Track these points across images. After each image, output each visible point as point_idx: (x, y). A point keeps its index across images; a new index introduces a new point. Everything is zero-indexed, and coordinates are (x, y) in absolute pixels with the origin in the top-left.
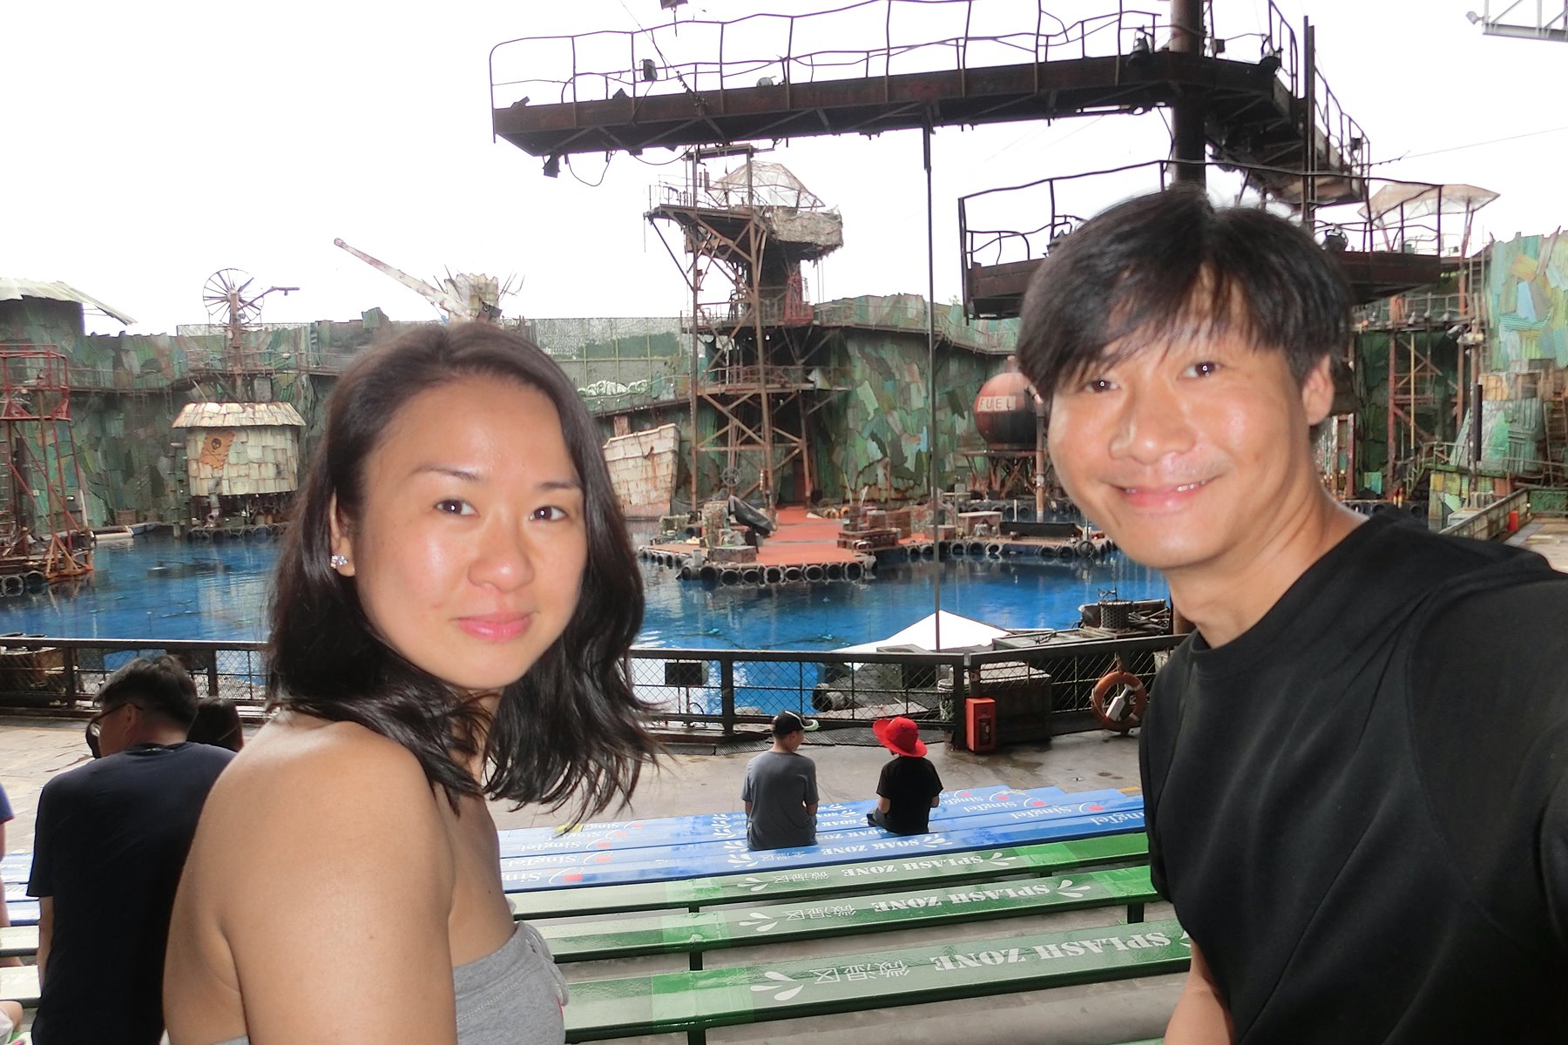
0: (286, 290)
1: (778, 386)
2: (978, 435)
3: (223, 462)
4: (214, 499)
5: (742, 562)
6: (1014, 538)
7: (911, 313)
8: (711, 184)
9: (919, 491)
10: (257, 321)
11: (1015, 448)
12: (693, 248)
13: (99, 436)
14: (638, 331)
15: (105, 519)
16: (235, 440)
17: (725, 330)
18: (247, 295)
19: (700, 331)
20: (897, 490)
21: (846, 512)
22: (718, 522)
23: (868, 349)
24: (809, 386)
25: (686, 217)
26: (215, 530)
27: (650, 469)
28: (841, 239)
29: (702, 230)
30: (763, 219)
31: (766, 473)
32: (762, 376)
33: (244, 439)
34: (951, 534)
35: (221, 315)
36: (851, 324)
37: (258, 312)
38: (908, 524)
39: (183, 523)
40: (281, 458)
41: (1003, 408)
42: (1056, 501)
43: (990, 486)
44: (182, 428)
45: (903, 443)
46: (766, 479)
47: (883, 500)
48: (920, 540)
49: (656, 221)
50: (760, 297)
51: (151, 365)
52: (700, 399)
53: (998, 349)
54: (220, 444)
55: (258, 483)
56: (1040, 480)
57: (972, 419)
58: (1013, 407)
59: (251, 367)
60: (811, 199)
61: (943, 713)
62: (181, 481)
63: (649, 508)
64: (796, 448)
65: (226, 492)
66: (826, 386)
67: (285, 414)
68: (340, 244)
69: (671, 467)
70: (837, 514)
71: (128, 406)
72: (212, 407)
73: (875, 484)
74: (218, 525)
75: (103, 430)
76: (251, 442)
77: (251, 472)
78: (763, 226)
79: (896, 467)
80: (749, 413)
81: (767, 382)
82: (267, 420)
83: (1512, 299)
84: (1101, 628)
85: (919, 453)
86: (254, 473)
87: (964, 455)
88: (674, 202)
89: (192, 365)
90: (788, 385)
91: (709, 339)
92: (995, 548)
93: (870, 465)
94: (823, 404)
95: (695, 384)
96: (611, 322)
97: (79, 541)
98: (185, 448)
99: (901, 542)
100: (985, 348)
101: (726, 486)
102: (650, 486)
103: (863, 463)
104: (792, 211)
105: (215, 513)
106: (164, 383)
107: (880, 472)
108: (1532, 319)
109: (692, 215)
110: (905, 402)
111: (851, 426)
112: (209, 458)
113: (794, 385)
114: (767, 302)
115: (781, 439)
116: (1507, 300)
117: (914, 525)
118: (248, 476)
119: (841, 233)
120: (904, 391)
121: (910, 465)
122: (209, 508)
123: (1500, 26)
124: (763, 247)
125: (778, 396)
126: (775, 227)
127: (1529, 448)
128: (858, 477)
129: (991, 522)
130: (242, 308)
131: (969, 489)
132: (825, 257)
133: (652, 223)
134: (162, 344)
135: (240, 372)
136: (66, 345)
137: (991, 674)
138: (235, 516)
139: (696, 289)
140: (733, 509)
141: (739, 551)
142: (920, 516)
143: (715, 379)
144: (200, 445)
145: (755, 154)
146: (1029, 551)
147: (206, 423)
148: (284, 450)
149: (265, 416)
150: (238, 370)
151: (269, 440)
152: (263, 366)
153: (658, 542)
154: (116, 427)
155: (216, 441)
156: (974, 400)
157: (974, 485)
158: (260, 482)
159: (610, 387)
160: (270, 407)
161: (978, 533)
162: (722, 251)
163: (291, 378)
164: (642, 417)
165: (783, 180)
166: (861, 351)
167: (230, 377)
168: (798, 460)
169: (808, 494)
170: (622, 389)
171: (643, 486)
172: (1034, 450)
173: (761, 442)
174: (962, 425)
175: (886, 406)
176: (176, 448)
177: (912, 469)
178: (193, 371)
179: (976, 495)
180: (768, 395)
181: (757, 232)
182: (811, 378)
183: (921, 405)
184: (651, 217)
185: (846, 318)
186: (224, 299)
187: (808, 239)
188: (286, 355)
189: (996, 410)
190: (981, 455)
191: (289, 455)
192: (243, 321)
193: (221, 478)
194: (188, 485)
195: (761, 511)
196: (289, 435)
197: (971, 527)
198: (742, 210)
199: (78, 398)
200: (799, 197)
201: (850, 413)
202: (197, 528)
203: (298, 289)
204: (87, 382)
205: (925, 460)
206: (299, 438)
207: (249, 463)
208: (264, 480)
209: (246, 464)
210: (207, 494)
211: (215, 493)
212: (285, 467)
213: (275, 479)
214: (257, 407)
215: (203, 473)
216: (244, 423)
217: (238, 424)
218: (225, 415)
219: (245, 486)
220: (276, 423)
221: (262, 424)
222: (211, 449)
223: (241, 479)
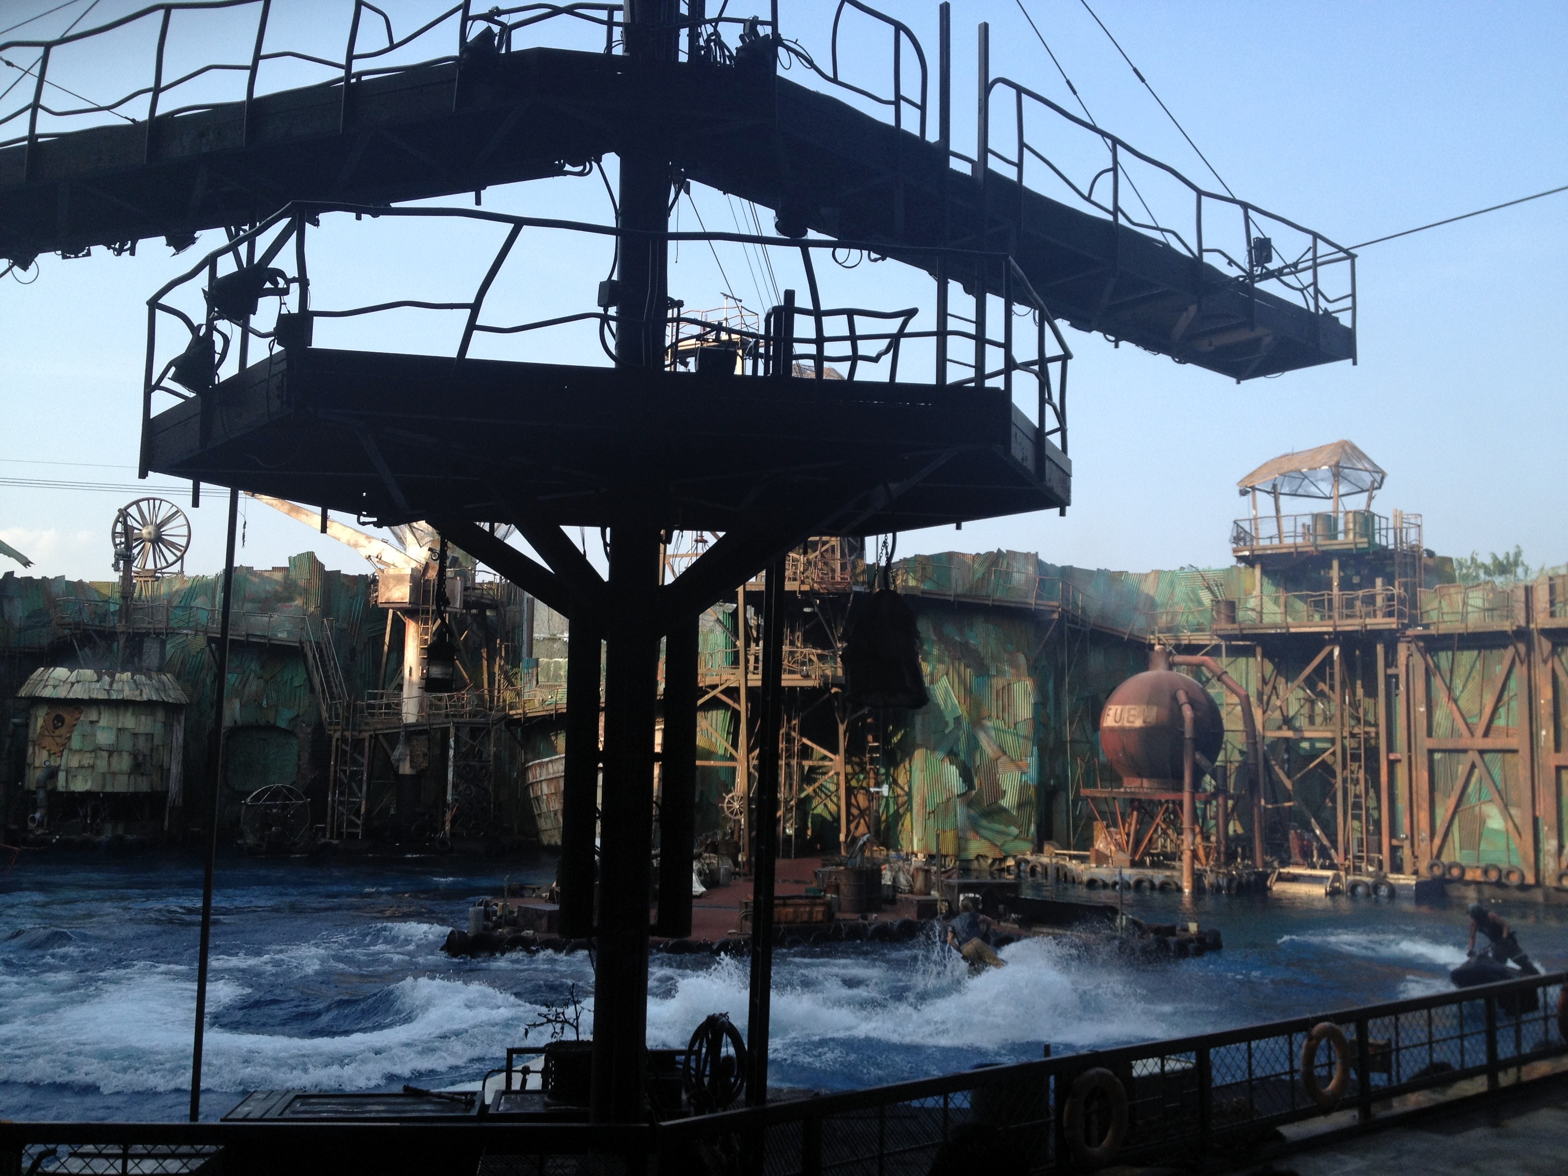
3: (65, 745)
4: (41, 795)
16: (82, 718)
23: (949, 630)
33: (94, 717)
40: (142, 743)
44: (26, 698)
54: (63, 724)
55: (105, 778)
64: (830, 768)
65: (60, 786)
72: (61, 672)
76: (103, 722)
77: (98, 762)
79: (983, 803)
82: (128, 693)
86: (102, 764)
105: (43, 814)
112: (47, 742)
118: (92, 767)
122: (34, 806)
144: (41, 722)
147: (48, 693)
148: (150, 736)
149: (126, 688)
151: (129, 721)
155: (59, 719)
158: (108, 776)
160: (137, 677)
166: (939, 632)
176: (16, 726)
191: (156, 742)
193: (57, 769)
196: (160, 715)
206: (179, 722)
207: (97, 749)
208: (114, 774)
209: (93, 751)
210: (38, 787)
211: (44, 787)
212: (148, 758)
213: (130, 774)
214: (118, 675)
215: (40, 758)
216: (95, 696)
217: (86, 697)
218: (73, 684)
219: (86, 781)
220: (138, 699)
221: (120, 697)
222: (51, 729)
223: (84, 770)
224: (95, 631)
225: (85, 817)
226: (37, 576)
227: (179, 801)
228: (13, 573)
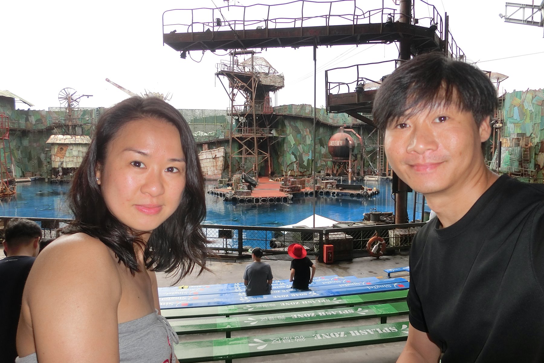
0: (88, 96)
1: (261, 135)
2: (329, 154)
3: (64, 156)
4: (60, 169)
5: (246, 196)
6: (341, 190)
7: (307, 111)
8: (239, 64)
9: (308, 173)
10: (77, 107)
11: (342, 159)
12: (232, 86)
13: (20, 145)
14: (212, 114)
15: (21, 175)
16: (68, 148)
17: (242, 115)
18: (74, 97)
19: (234, 115)
20: (301, 172)
21: (283, 179)
22: (238, 182)
23: (292, 123)
24: (271, 135)
25: (230, 75)
26: (60, 180)
27: (215, 163)
28: (283, 84)
29: (235, 80)
30: (257, 77)
31: (255, 165)
32: (255, 131)
33: (72, 148)
34: (319, 188)
35: (65, 104)
36: (286, 114)
37: (78, 103)
38: (304, 184)
39: (49, 177)
41: (338, 145)
42: (356, 177)
43: (333, 172)
44: (49, 143)
45: (303, 156)
46: (255, 167)
47: (296, 175)
48: (308, 190)
49: (220, 76)
50: (255, 104)
51: (39, 121)
52: (233, 138)
53: (337, 124)
54: (63, 149)
55: (76, 164)
56: (350, 170)
57: (327, 148)
58: (341, 145)
59: (75, 123)
60: (274, 70)
61: (315, 249)
62: (49, 162)
63: (214, 176)
64: (266, 157)
65: (65, 166)
66: (277, 136)
67: (86, 140)
68: (108, 80)
69: (222, 162)
70: (280, 180)
71: (30, 135)
72: (61, 136)
73: (293, 170)
74: (62, 178)
75: (21, 143)
76: (74, 149)
77: (74, 159)
78: (256, 79)
79: (300, 164)
80: (250, 143)
81: (257, 134)
82: (80, 142)
83: (512, 113)
84: (371, 221)
85: (309, 160)
86: (75, 160)
87: (324, 161)
88: (226, 70)
89: (54, 121)
90: (264, 135)
91: (237, 118)
92: (334, 193)
93: (292, 163)
94: (276, 141)
95: (232, 133)
96: (203, 111)
97: (11, 182)
98: (50, 151)
99: (301, 190)
100: (332, 124)
101: (241, 169)
102: (215, 169)
103: (289, 163)
104: (267, 74)
105: (61, 174)
106: (44, 127)
107: (295, 166)
108: (519, 120)
109: (232, 74)
110: (304, 142)
111: (285, 150)
112: (59, 154)
113: (266, 135)
114: (257, 106)
115: (261, 153)
116: (510, 113)
117: (306, 184)
118: (73, 161)
119: (283, 82)
120: (304, 138)
121: (305, 163)
122: (58, 172)
123: (510, 19)
124: (256, 86)
125: (260, 138)
126: (261, 80)
127: (516, 164)
128: (287, 167)
129: (333, 184)
130: (72, 102)
131: (325, 172)
132: (278, 91)
133: (218, 76)
134: (43, 113)
135: (71, 124)
136: (8, 113)
137: (332, 236)
138: (67, 175)
139: (233, 100)
140: (243, 177)
141: (245, 192)
142: (308, 181)
143: (239, 132)
144: (56, 150)
145: (255, 54)
146: (345, 195)
147: (58, 142)
149: (80, 140)
150: (70, 124)
151: (81, 149)
152: (79, 123)
153: (217, 188)
154: (26, 142)
155: (61, 148)
156: (328, 142)
157: (327, 171)
159: (202, 134)
160: (81, 137)
161: (328, 188)
162: (242, 87)
163: (89, 127)
164: (213, 144)
165: (264, 63)
166: (290, 123)
167: (67, 126)
168: (266, 161)
169: (270, 173)
170: (206, 134)
171: (212, 169)
172: (348, 160)
173: (254, 154)
174: (324, 150)
175: (297, 143)
176: (47, 151)
177: (306, 165)
178: (54, 123)
179: (328, 175)
180: (257, 138)
181: (254, 81)
182: (272, 132)
183: (310, 143)
184: (218, 74)
185: (285, 112)
186: (66, 99)
187: (272, 84)
188: (87, 119)
189: (335, 145)
190: (330, 161)
192: (72, 106)
193: (63, 162)
194: (51, 164)
195: (253, 178)
197: (326, 185)
198: (249, 73)
199: (12, 131)
200: (269, 70)
201: (285, 145)
202: (54, 179)
203: (92, 96)
204: (16, 126)
205: (310, 162)
207: (73, 156)
208: (78, 163)
210: (58, 167)
211: (61, 167)
214: (77, 137)
215: (57, 160)
216: (72, 142)
217: (69, 143)
218: (65, 139)
219: (72, 165)
220: (83, 143)
221: (79, 143)
222: (60, 151)
223: (70, 162)
225: (71, 174)
226: (37, 110)
228: (29, 109)
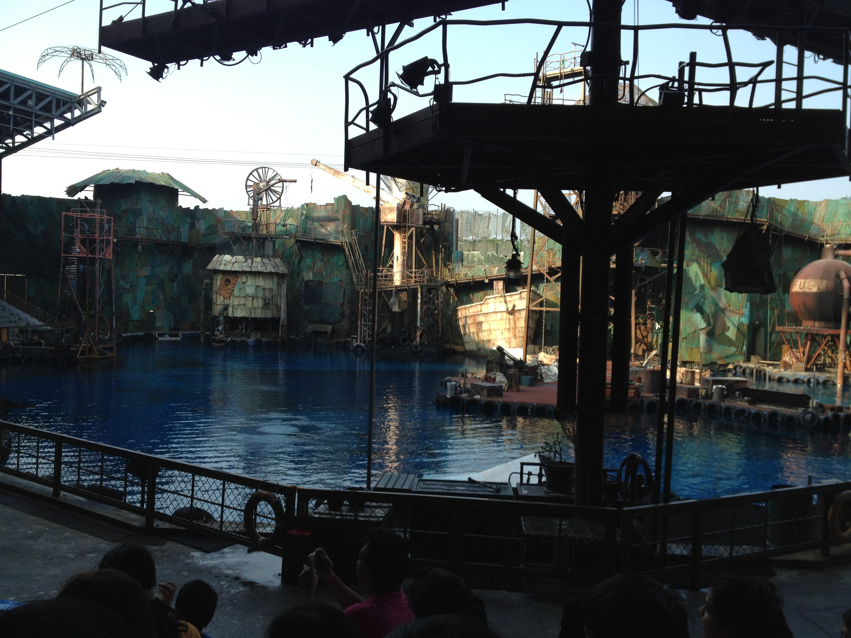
3: (231, 294)
4: (221, 318)
13: (177, 272)
16: (239, 280)
23: (700, 235)
33: (244, 280)
40: (268, 294)
41: (814, 289)
44: (211, 270)
45: (726, 315)
54: (230, 283)
58: (822, 289)
65: (230, 314)
72: (227, 257)
74: (223, 336)
75: (181, 269)
76: (249, 283)
77: (247, 302)
82: (260, 268)
85: (740, 326)
86: (249, 304)
94: (653, 278)
98: (210, 283)
102: (511, 334)
105: (221, 328)
107: (703, 338)
112: (223, 292)
118: (245, 305)
121: (731, 333)
122: (218, 324)
144: (219, 282)
147: (222, 268)
148: (271, 290)
149: (259, 266)
151: (261, 282)
152: (271, 232)
154: (187, 267)
155: (228, 281)
158: (252, 310)
160: (264, 260)
166: (694, 235)
171: (506, 334)
177: (734, 338)
189: (808, 291)
191: (274, 293)
193: (228, 305)
196: (276, 279)
203: (295, 181)
204: (173, 237)
205: (744, 332)
206: (284, 282)
207: (246, 296)
208: (255, 308)
209: (244, 297)
210: (219, 315)
211: (223, 314)
212: (271, 301)
213: (262, 309)
214: (255, 259)
215: (219, 300)
216: (244, 270)
217: (240, 270)
218: (234, 263)
219: (242, 312)
220: (265, 271)
221: (256, 270)
222: (224, 286)
223: (241, 306)
224: (241, 236)
225: (242, 329)
226: (210, 208)
227: (285, 323)
228: (198, 206)
